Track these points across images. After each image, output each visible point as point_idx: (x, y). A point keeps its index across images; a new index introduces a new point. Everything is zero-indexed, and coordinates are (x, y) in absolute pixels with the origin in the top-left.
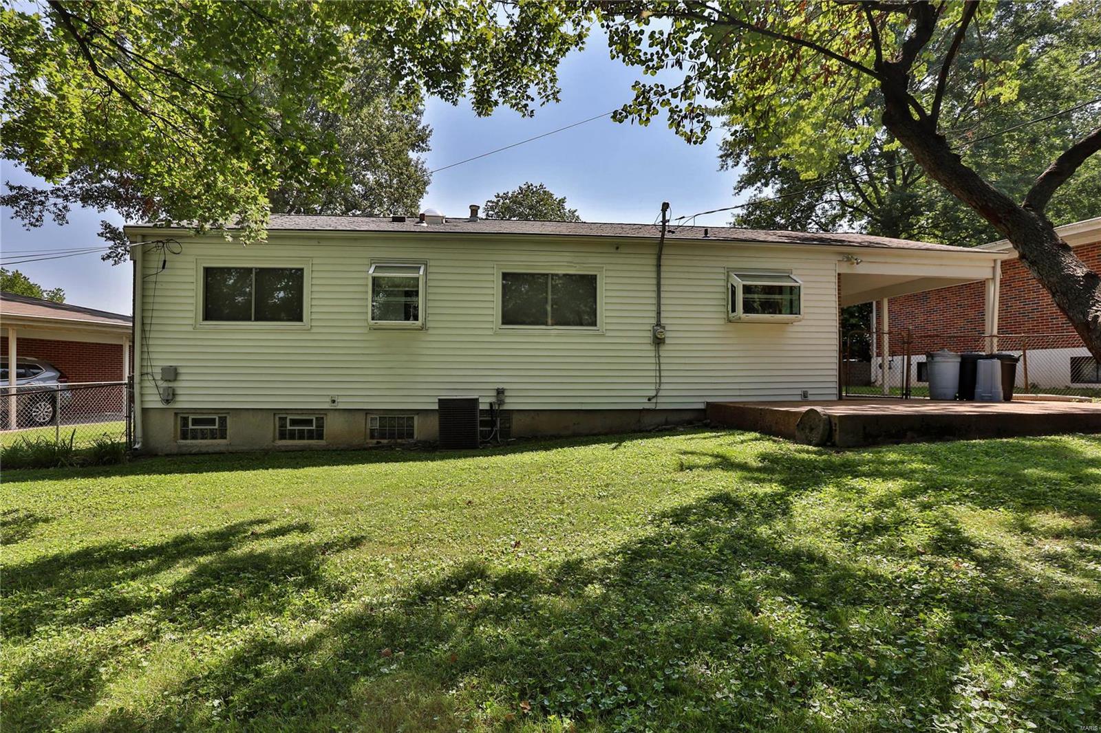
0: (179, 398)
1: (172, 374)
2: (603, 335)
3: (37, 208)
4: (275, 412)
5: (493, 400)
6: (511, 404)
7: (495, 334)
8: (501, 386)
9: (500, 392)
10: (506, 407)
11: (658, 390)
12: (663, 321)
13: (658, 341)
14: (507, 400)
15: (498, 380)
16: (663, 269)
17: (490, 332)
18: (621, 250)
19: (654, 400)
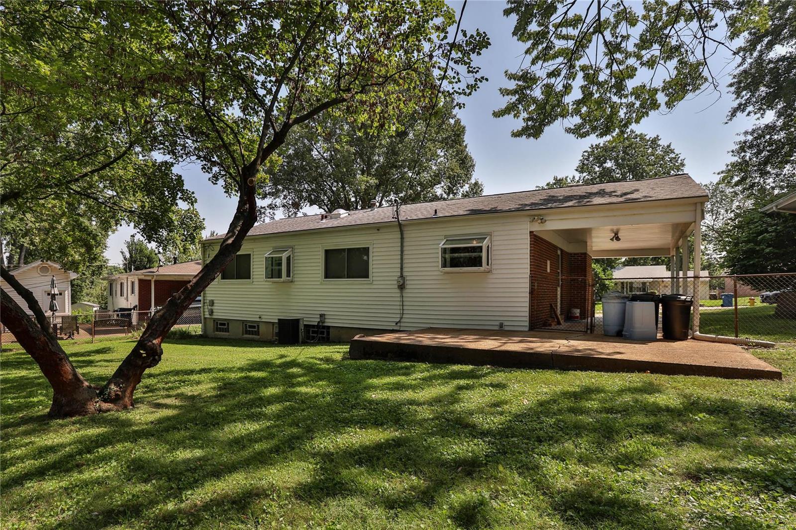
0: (214, 314)
1: (212, 303)
2: (371, 284)
3: (263, 216)
4: (243, 321)
5: (319, 320)
6: (329, 322)
7: (321, 284)
8: (323, 313)
9: (322, 316)
10: (326, 324)
11: (401, 318)
12: (405, 274)
13: (402, 287)
14: (326, 321)
15: (322, 310)
16: (405, 240)
17: (319, 283)
18: (381, 231)
19: (399, 324)
